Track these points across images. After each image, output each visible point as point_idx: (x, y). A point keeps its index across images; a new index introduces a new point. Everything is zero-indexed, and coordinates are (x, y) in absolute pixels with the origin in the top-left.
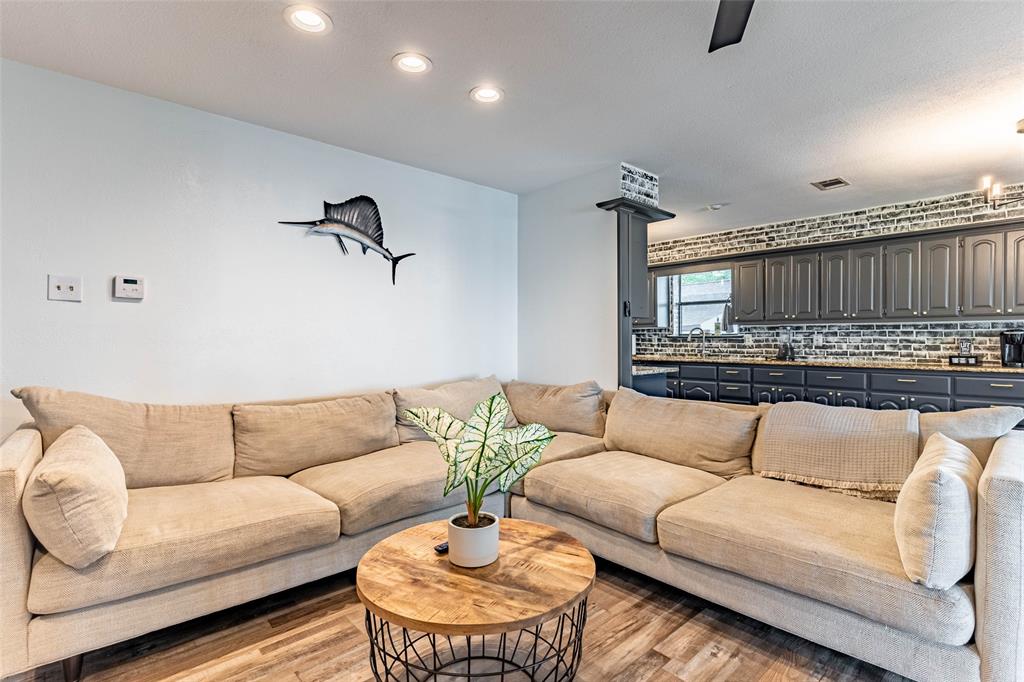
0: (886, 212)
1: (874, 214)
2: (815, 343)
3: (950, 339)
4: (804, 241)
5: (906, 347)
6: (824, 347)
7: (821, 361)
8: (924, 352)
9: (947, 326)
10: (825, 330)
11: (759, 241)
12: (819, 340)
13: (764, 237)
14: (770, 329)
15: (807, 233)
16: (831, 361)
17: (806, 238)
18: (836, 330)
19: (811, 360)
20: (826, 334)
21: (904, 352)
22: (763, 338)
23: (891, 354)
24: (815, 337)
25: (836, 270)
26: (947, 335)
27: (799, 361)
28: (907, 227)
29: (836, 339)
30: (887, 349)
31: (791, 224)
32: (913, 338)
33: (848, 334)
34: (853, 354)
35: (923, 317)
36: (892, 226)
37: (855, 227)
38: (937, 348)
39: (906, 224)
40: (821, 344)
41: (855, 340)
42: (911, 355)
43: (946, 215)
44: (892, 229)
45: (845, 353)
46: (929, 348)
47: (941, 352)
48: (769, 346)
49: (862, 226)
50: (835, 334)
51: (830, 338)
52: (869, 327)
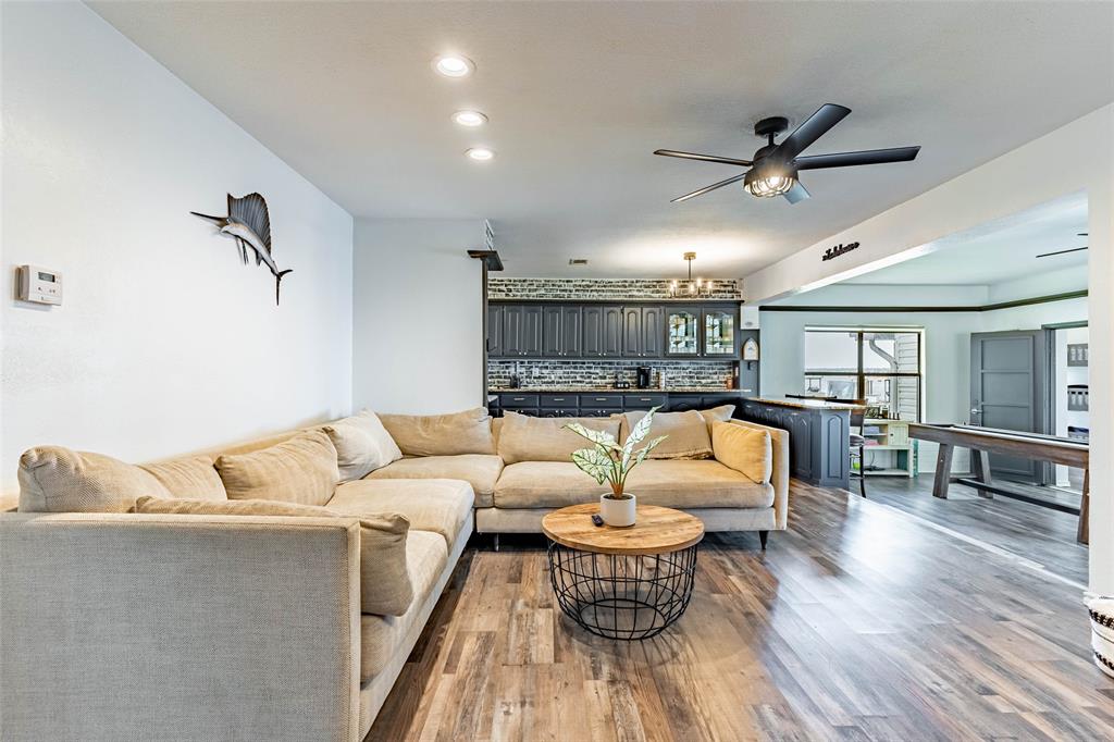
0: (584, 283)
1: (578, 283)
2: (533, 375)
3: (611, 372)
4: (533, 296)
5: (589, 377)
6: (539, 377)
7: (538, 388)
8: (598, 381)
9: (610, 363)
10: (540, 365)
11: (500, 291)
12: (536, 372)
13: (503, 288)
14: (500, 363)
15: (536, 290)
16: (544, 388)
17: (535, 293)
18: (547, 364)
19: (530, 388)
20: (541, 368)
21: (588, 380)
22: (495, 370)
23: (581, 382)
24: (533, 370)
25: (554, 319)
26: (610, 369)
27: (522, 389)
28: (595, 296)
29: (548, 371)
30: (578, 379)
31: (524, 281)
32: (592, 371)
33: (555, 368)
34: (558, 383)
35: (603, 357)
36: (588, 294)
37: (566, 291)
38: (605, 378)
39: (595, 293)
40: (537, 375)
41: (559, 372)
42: (591, 383)
43: (616, 291)
44: (587, 296)
45: (553, 382)
46: (601, 378)
47: (607, 380)
48: (500, 377)
49: (571, 291)
50: (547, 368)
51: (544, 371)
52: (569, 363)
